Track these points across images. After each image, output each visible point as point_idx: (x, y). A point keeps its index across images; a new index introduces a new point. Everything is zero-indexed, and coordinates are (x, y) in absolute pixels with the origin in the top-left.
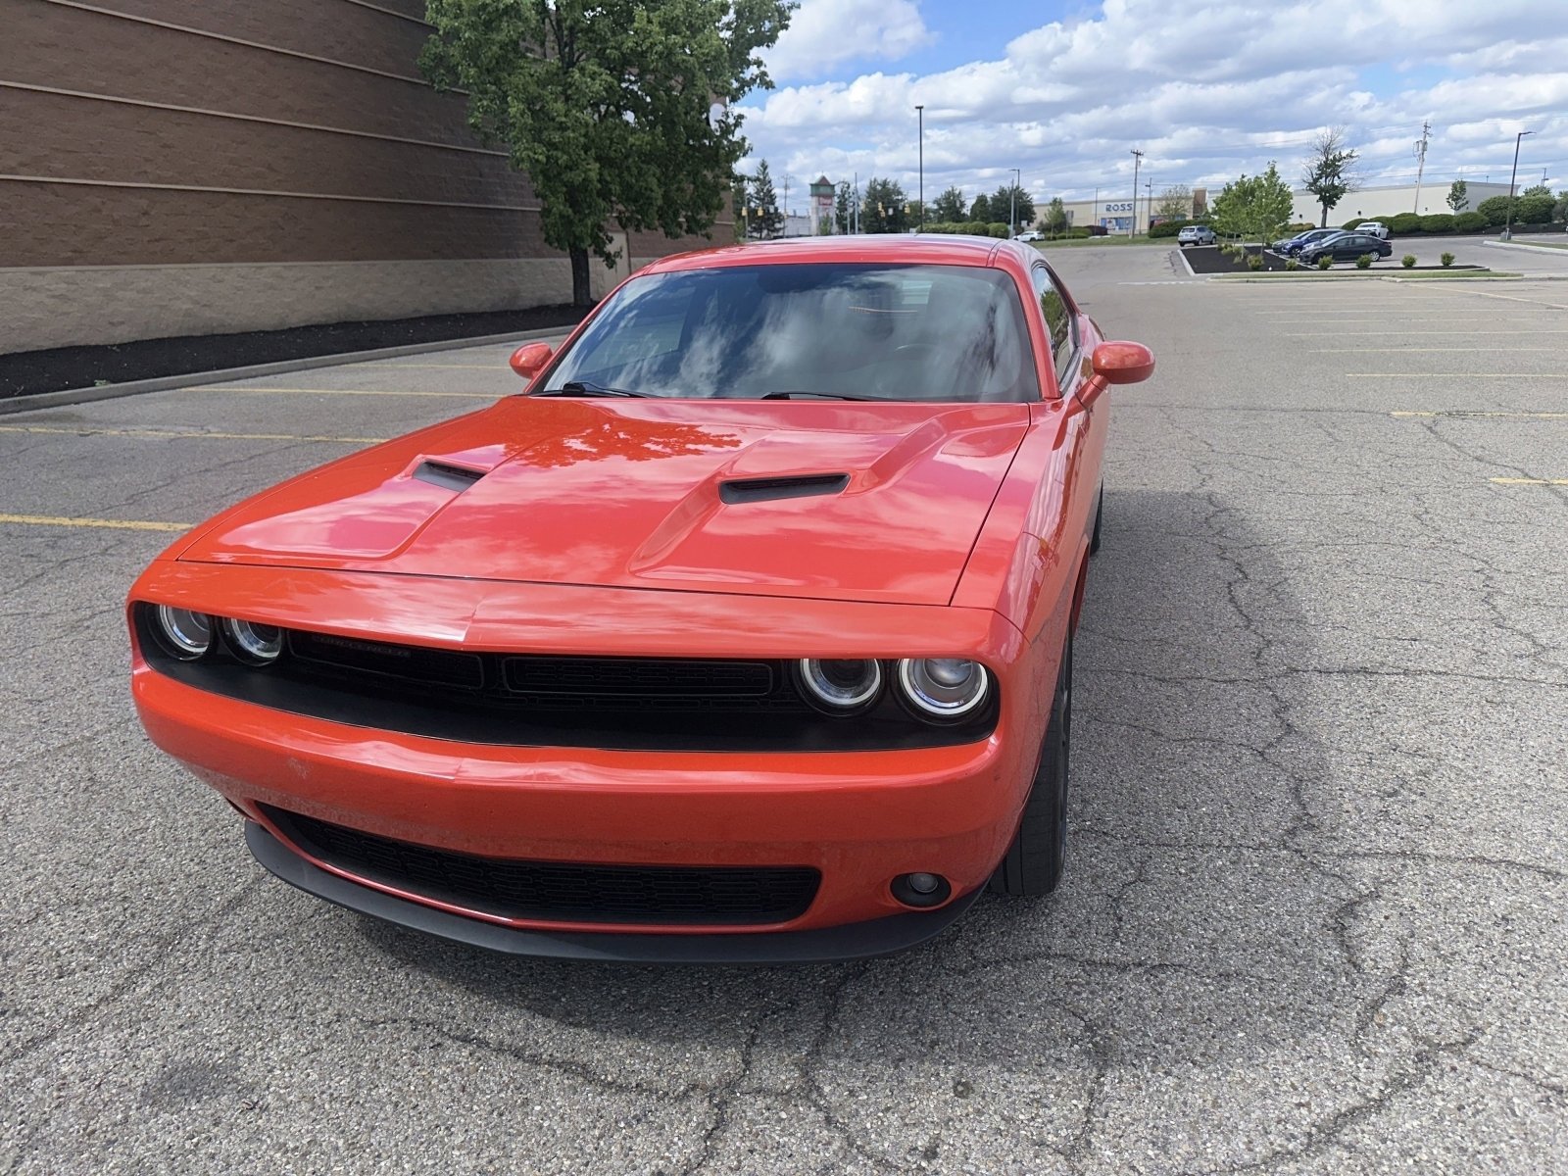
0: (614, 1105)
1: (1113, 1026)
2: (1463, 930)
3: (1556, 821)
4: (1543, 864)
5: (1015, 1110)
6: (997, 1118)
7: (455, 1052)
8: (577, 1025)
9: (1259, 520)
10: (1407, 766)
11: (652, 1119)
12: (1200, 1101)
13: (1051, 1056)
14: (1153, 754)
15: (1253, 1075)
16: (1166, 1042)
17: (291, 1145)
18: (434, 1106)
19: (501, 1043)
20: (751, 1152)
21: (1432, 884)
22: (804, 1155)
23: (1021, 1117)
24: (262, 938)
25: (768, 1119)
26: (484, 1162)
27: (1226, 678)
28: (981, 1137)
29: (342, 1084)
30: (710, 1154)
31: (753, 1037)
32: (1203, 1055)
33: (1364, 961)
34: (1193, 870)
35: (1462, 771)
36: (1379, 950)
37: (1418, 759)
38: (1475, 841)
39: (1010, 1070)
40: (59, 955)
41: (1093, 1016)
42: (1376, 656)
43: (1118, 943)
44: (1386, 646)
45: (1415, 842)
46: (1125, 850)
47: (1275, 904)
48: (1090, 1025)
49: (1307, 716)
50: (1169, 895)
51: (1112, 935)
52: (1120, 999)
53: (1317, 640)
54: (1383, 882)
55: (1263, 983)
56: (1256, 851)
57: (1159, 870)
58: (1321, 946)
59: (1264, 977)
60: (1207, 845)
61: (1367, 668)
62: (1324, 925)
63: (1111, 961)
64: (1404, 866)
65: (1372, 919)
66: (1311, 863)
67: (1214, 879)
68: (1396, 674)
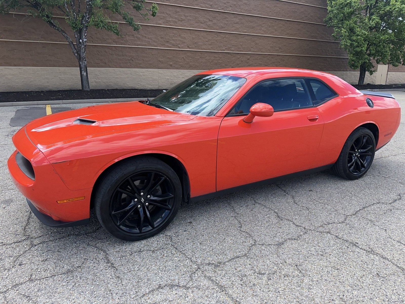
0: (20, 231)
1: (82, 269)
5: (41, 269)
6: (37, 267)
7: (27, 214)
11: (17, 236)
12: (59, 290)
13: (64, 266)
14: (227, 230)
16: (80, 278)
18: (11, 219)
20: (13, 248)
22: (14, 253)
25: (23, 245)
27: (300, 225)
30: (11, 244)
31: (48, 234)
32: (79, 285)
33: (147, 296)
34: (167, 256)
36: (157, 297)
37: (297, 272)
39: (55, 263)
41: (84, 265)
42: (373, 242)
43: (120, 258)
44: (386, 242)
45: (233, 287)
46: (166, 244)
47: (163, 274)
48: (80, 266)
49: (295, 245)
50: (150, 257)
51: (122, 256)
52: (94, 267)
53: (363, 229)
54: (198, 288)
55: (120, 284)
56: (190, 262)
57: (161, 252)
58: (148, 287)
59: (122, 283)
60: (184, 254)
61: (357, 243)
62: (160, 285)
63: (110, 260)
64: (213, 289)
65: (172, 291)
66: (195, 272)
67: (167, 261)
68: (365, 250)
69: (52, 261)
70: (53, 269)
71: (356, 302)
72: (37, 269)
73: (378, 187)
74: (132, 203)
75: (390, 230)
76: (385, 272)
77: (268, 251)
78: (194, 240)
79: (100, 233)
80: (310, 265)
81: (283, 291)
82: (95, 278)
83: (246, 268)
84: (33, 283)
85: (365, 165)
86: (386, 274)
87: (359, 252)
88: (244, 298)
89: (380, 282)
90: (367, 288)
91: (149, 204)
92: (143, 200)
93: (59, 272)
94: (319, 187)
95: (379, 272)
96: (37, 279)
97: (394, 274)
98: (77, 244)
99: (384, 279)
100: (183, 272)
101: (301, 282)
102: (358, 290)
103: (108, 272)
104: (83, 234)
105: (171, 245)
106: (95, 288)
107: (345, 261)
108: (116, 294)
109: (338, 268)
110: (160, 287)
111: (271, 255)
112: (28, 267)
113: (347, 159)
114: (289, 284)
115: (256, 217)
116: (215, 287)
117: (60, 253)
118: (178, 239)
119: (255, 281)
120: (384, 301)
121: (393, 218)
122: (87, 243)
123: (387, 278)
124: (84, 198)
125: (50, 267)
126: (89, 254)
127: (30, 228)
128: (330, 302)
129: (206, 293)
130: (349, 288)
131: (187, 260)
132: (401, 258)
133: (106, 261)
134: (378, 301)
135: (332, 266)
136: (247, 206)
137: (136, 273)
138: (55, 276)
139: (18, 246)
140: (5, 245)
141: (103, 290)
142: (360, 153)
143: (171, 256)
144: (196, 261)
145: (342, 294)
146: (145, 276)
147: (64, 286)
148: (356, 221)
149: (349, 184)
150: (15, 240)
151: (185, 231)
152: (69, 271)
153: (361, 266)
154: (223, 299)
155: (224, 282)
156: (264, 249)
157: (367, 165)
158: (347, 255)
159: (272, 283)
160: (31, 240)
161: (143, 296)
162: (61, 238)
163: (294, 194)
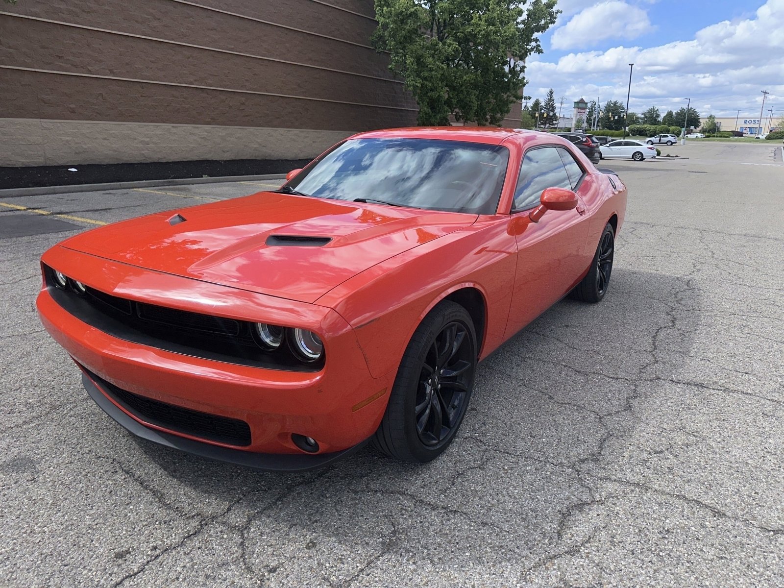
0: (161, 513)
1: (406, 534)
2: (637, 531)
3: (748, 485)
4: (719, 507)
5: (327, 561)
6: (316, 562)
7: (120, 477)
8: (173, 477)
9: (708, 297)
10: (680, 439)
11: (171, 523)
12: (419, 580)
13: (365, 541)
14: (540, 408)
15: (456, 575)
16: (426, 548)
17: (34, 498)
18: (94, 496)
19: (139, 477)
20: (199, 548)
21: (640, 504)
22: (219, 556)
23: (327, 565)
24: (88, 414)
25: (218, 536)
26: (93, 523)
27: (616, 376)
28: (302, 568)
29: (68, 479)
30: (182, 544)
31: (241, 499)
32: (440, 559)
33: (566, 534)
34: (512, 469)
35: (713, 448)
36: (579, 529)
37: (691, 438)
38: (686, 486)
39: (340, 542)
40: (15, 405)
41: (401, 527)
42: (715, 378)
43: (443, 495)
44: (726, 374)
45: (650, 480)
47: (542, 495)
48: (396, 531)
49: (644, 404)
50: (488, 478)
51: (444, 491)
52: (421, 522)
53: (686, 365)
54: (613, 497)
55: (501, 532)
56: (554, 466)
57: (493, 465)
58: (548, 521)
59: (504, 530)
60: (530, 458)
61: (703, 384)
62: (559, 511)
63: (432, 503)
64: (632, 491)
65: (589, 514)
66: (580, 478)
67: (520, 475)
68: (719, 390)
69: (328, 541)
70: (351, 552)
72: (320, 564)
74: (428, 388)
75: (712, 359)
76: (766, 409)
77: (626, 421)
78: (516, 434)
80: (692, 424)
81: (707, 464)
82: (449, 538)
83: (634, 451)
85: (606, 278)
86: (770, 411)
87: (717, 393)
89: (776, 422)
91: (443, 386)
92: (437, 380)
93: (373, 554)
94: (572, 320)
95: (761, 411)
96: (347, 581)
97: (776, 409)
98: (331, 497)
99: (776, 417)
100: (565, 483)
101: (710, 447)
102: (770, 437)
103: (456, 523)
104: (317, 478)
105: (492, 451)
106: (472, 553)
108: (518, 548)
109: (723, 418)
110: (564, 514)
111: (637, 425)
112: (297, 568)
113: (597, 271)
114: (703, 455)
115: (551, 378)
116: (632, 488)
117: (321, 522)
118: (491, 439)
119: (665, 464)
121: (697, 344)
124: (385, 392)
126: (381, 507)
127: (177, 501)
128: (764, 460)
129: (633, 500)
130: (759, 438)
131: (545, 465)
133: (428, 507)
135: (714, 418)
137: (501, 508)
138: (373, 562)
139: (207, 541)
140: (167, 549)
142: (601, 261)
143: (517, 467)
144: (561, 463)
146: (521, 507)
147: (415, 570)
148: (668, 357)
150: (181, 533)
151: (484, 424)
152: (387, 546)
153: (738, 409)
154: (660, 499)
155: (633, 478)
156: (620, 420)
158: (710, 400)
159: (685, 460)
160: (219, 521)
161: (559, 535)
162: (281, 497)
163: (554, 335)
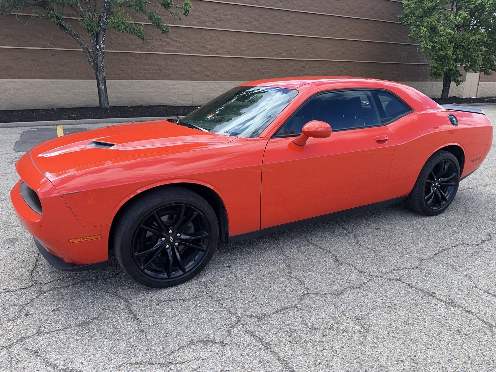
0: (26, 276)
1: (99, 321)
5: (51, 320)
7: (34, 255)
11: (23, 281)
12: (73, 345)
13: (78, 317)
14: (274, 276)
16: (97, 331)
18: (16, 261)
20: (18, 295)
21: (248, 355)
22: (19, 301)
23: (49, 322)
25: (31, 292)
27: (364, 270)
30: (15, 291)
31: (59, 279)
32: (96, 339)
33: (176, 354)
34: (201, 307)
36: (188, 354)
37: (358, 327)
38: (300, 357)
39: (68, 313)
41: (102, 316)
42: (454, 292)
43: (144, 309)
44: (471, 292)
45: (280, 344)
46: (200, 292)
47: (196, 327)
48: (97, 318)
49: (357, 294)
50: (180, 307)
51: (147, 306)
52: (114, 318)
53: (442, 276)
54: (237, 344)
55: (144, 338)
56: (229, 314)
57: (194, 301)
58: (177, 343)
59: (147, 338)
60: (222, 304)
61: (435, 293)
62: (192, 340)
63: (133, 311)
64: (256, 346)
65: (206, 348)
66: (234, 326)
67: (200, 312)
68: (443, 301)
69: (64, 311)
70: (65, 320)
71: (430, 363)
72: (47, 320)
73: (463, 225)
74: (159, 243)
75: (476, 277)
76: (467, 328)
77: (323, 301)
78: (233, 288)
79: (120, 279)
80: (375, 319)
81: (341, 349)
82: (115, 331)
83: (297, 322)
84: (41, 337)
85: (447, 198)
86: (469, 331)
87: (436, 303)
88: (293, 357)
89: (461, 340)
90: (445, 347)
91: (180, 244)
92: (171, 239)
93: (73, 324)
94: (389, 225)
95: (460, 328)
96: (46, 332)
97: (479, 331)
98: (94, 291)
99: (466, 337)
100: (219, 326)
101: (363, 339)
102: (434, 350)
103: (129, 325)
104: (101, 280)
105: (205, 293)
106: (114, 343)
107: (419, 314)
108: (140, 350)
109: (410, 323)
110: (192, 343)
111: (327, 306)
112: (36, 318)
113: (424, 190)
114: (348, 342)
115: (310, 260)
116: (259, 344)
117: (74, 301)
118: (215, 286)
119: (307, 338)
120: (465, 363)
121: (480, 263)
122: (105, 290)
123: (470, 335)
124: (101, 236)
125: (61, 318)
126: (108, 304)
127: (38, 272)
128: (398, 364)
129: (247, 351)
130: (422, 346)
131: (224, 311)
132: (489, 311)
133: (128, 312)
134: (458, 363)
135: (402, 320)
136: (299, 247)
137: (163, 326)
138: (68, 328)
139: (24, 293)
140: (8, 291)
141: (124, 345)
142: (440, 183)
143: (205, 307)
144: (236, 313)
145: (413, 354)
146: (174, 330)
147: (78, 340)
148: (434, 266)
149: (426, 221)
150: (21, 286)
151: (223, 277)
152: (84, 323)
153: (438, 320)
154: (267, 358)
155: (269, 338)
156: (319, 299)
157: (449, 197)
158: (420, 307)
159: (328, 340)
160: (40, 286)
161: (171, 353)
162: (75, 284)
163: (357, 233)
